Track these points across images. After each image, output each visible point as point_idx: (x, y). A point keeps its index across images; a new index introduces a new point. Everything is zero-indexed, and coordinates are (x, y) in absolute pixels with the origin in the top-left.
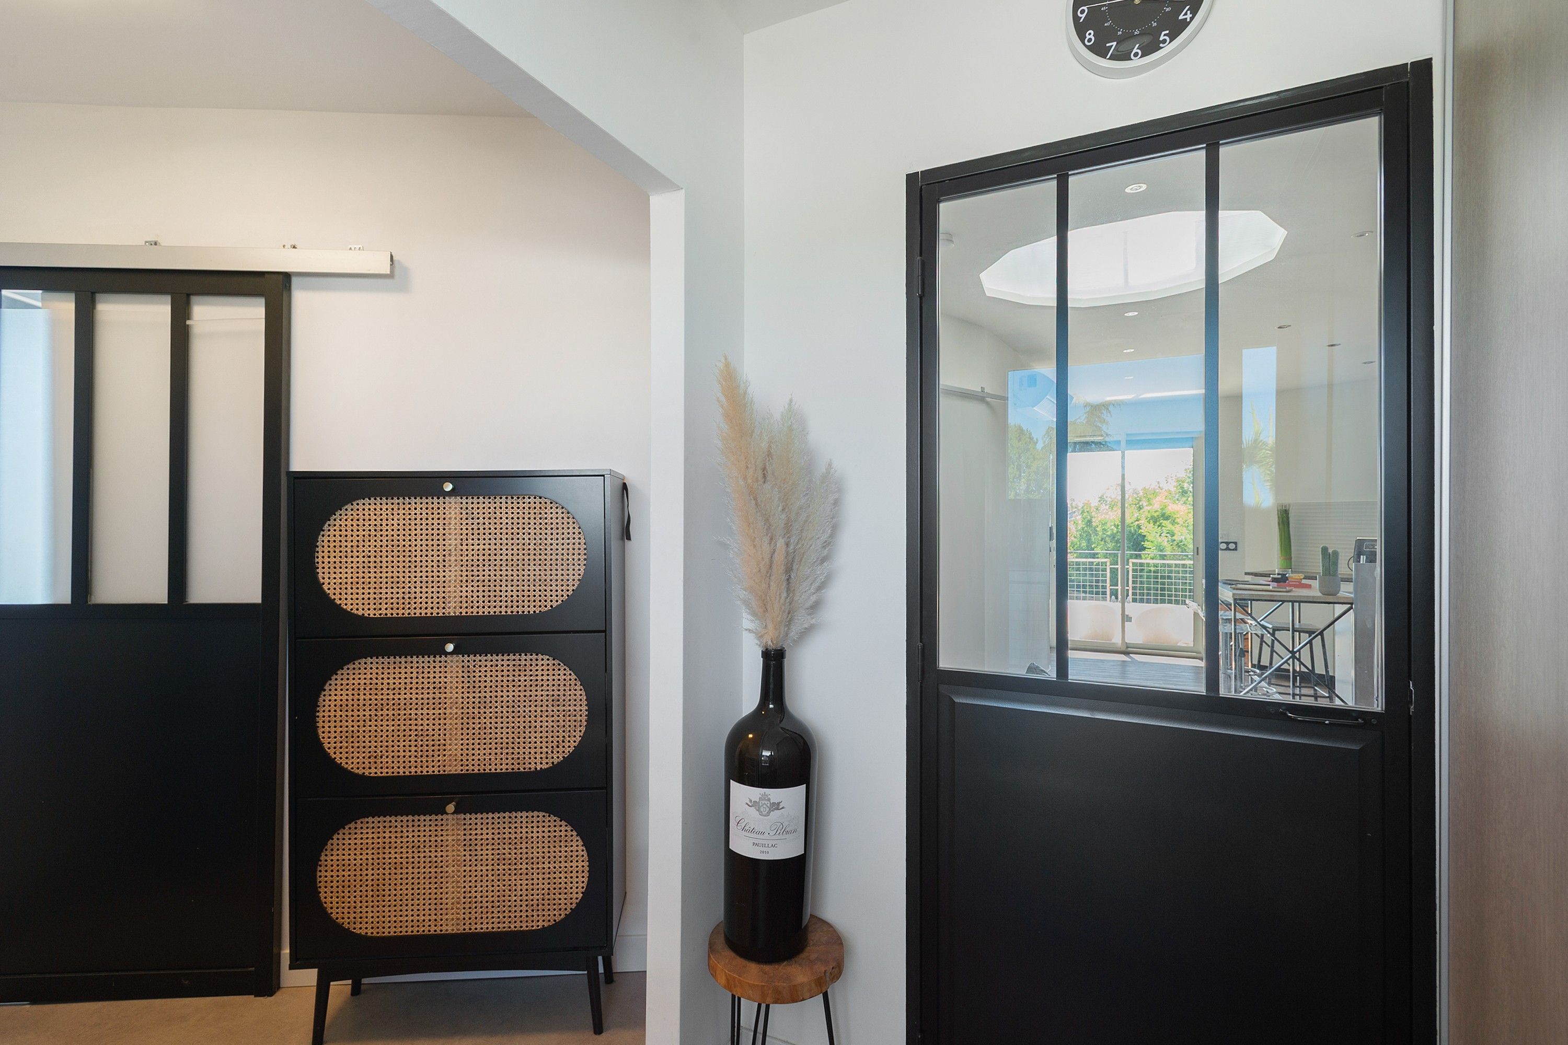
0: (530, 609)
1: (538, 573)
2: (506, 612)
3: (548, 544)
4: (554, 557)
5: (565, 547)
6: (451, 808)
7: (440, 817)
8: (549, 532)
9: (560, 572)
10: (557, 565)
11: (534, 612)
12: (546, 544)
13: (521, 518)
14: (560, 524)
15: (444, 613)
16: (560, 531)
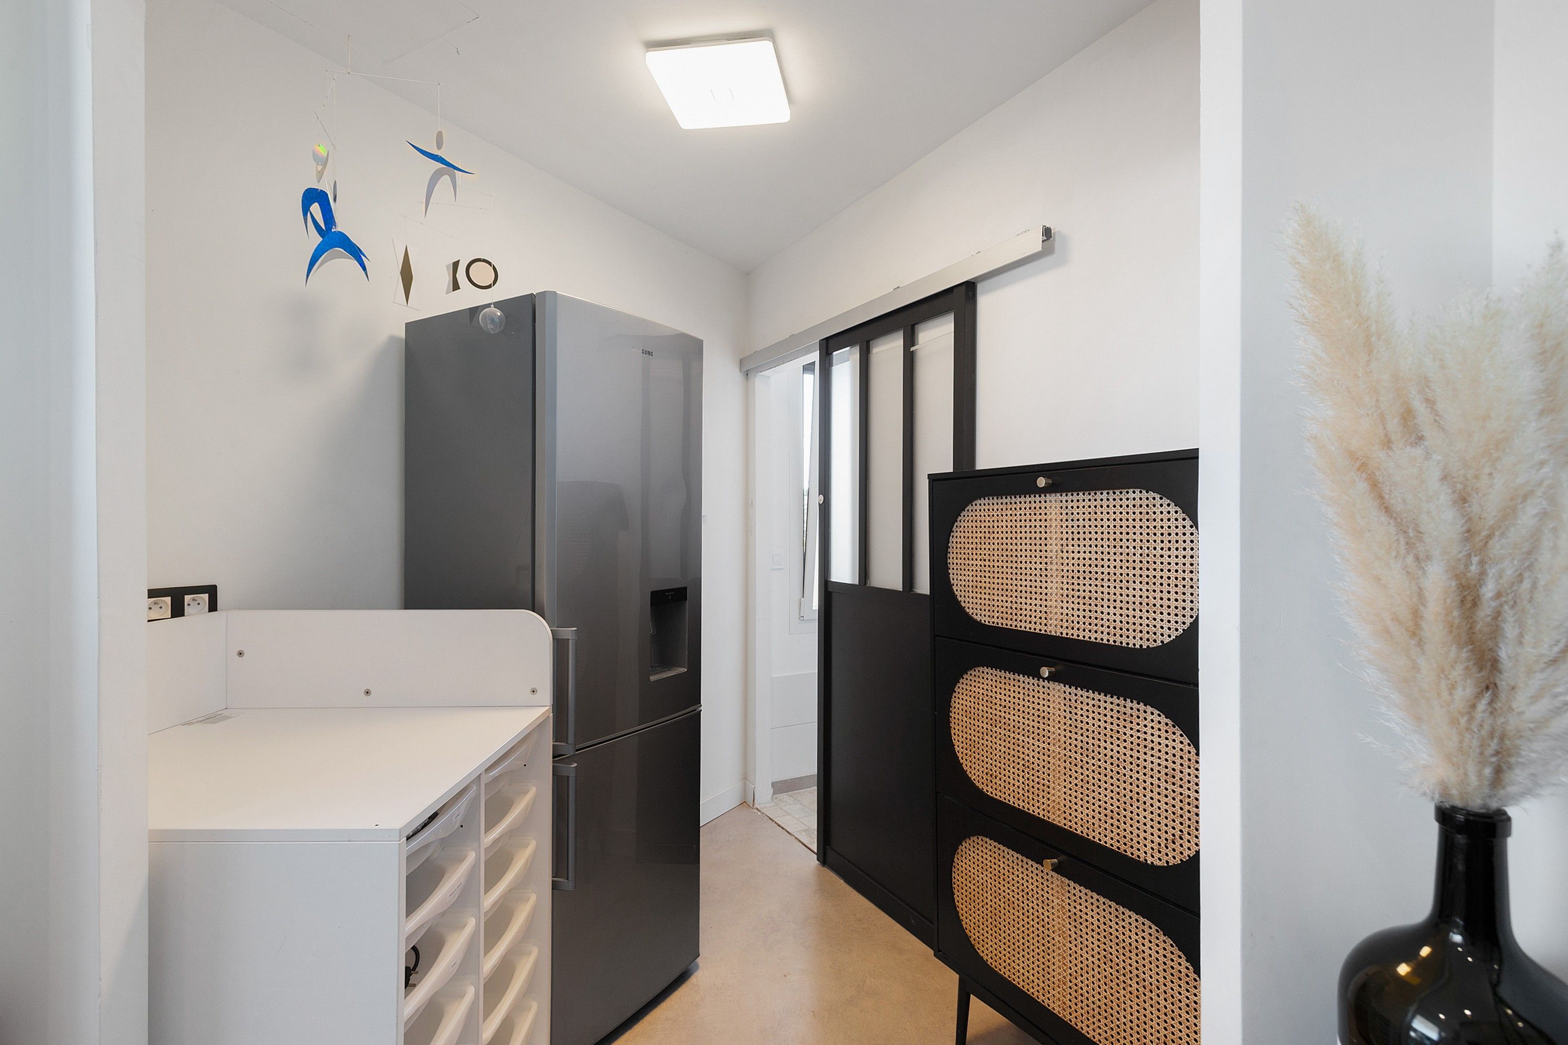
0: (1135, 642)
1: (1145, 594)
2: (1108, 641)
3: (1158, 556)
4: (1166, 574)
5: (1181, 560)
6: (1048, 862)
7: (1035, 865)
8: (1159, 539)
9: (1173, 596)
10: (1169, 585)
11: (1141, 646)
12: (1155, 556)
13: (1124, 520)
14: (1173, 527)
15: (1046, 631)
16: (1173, 538)
